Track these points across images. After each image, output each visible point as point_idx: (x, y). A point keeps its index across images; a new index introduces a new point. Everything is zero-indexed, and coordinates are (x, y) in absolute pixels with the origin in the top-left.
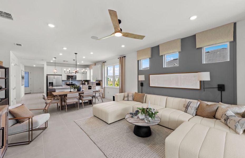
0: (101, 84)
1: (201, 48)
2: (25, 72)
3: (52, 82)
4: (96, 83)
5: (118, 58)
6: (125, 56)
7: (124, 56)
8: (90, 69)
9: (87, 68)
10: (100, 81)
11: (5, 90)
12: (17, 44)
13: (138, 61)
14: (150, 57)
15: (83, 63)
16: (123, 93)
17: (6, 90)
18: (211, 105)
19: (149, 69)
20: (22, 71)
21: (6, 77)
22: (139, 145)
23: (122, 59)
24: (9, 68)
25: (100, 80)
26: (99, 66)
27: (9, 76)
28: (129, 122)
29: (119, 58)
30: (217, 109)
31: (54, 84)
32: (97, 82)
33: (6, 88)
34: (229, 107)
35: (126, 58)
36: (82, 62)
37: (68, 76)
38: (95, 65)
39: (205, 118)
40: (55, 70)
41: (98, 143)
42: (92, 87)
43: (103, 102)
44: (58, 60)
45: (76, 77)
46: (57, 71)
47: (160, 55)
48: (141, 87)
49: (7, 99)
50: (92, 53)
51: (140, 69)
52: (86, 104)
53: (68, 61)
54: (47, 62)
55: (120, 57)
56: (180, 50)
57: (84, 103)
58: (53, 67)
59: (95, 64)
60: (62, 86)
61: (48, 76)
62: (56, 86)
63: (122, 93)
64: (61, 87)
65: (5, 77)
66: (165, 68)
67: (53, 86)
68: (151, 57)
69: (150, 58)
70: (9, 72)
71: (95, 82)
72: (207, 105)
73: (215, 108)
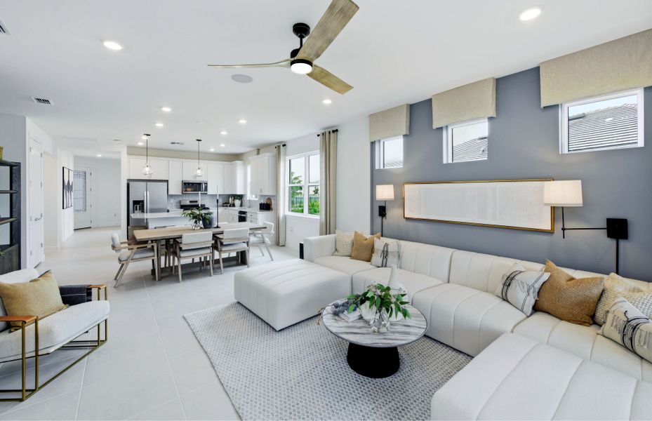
0: (272, 207)
1: (555, 107)
2: (74, 171)
3: (142, 199)
4: (261, 205)
5: (318, 135)
6: (337, 130)
7: (335, 129)
8: (245, 165)
9: (237, 162)
10: (269, 199)
11: (9, 224)
12: (39, 100)
13: (373, 144)
14: (405, 133)
15: (224, 147)
16: (330, 233)
17: (11, 223)
18: (582, 281)
19: (401, 166)
20: (66, 171)
21: (14, 188)
22: (358, 405)
23: (329, 136)
24: (20, 163)
25: (271, 196)
26: (266, 157)
27: (20, 186)
28: (331, 332)
29: (321, 135)
30: (601, 295)
31: (147, 205)
32: (262, 202)
33: (11, 217)
34: (639, 291)
35: (339, 134)
36: (223, 145)
37: (185, 184)
38: (258, 154)
39: (563, 321)
40: (147, 169)
41: (235, 392)
42: (248, 215)
43: (272, 260)
44: (154, 142)
45: (206, 187)
46: (152, 172)
47: (435, 126)
48: (379, 219)
49: (14, 247)
50: (243, 122)
51: (377, 168)
52: (229, 262)
53: (182, 144)
54: (128, 147)
55: (323, 132)
56: (492, 113)
57: (225, 260)
58: (142, 160)
59: (259, 150)
60: (168, 211)
61: (131, 184)
62: (152, 211)
63: (326, 234)
64: (165, 215)
65: (11, 188)
66: (448, 165)
67: (143, 212)
68: (408, 133)
69: (405, 136)
70: (20, 175)
71: (257, 199)
72: (572, 279)
73: (596, 292)
